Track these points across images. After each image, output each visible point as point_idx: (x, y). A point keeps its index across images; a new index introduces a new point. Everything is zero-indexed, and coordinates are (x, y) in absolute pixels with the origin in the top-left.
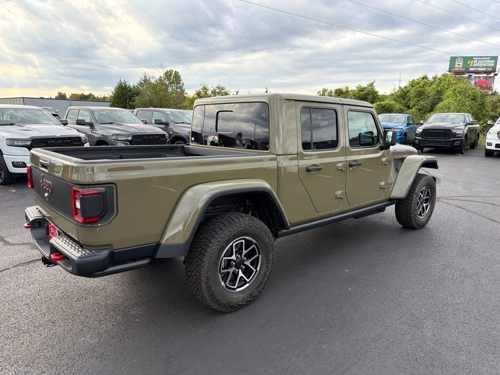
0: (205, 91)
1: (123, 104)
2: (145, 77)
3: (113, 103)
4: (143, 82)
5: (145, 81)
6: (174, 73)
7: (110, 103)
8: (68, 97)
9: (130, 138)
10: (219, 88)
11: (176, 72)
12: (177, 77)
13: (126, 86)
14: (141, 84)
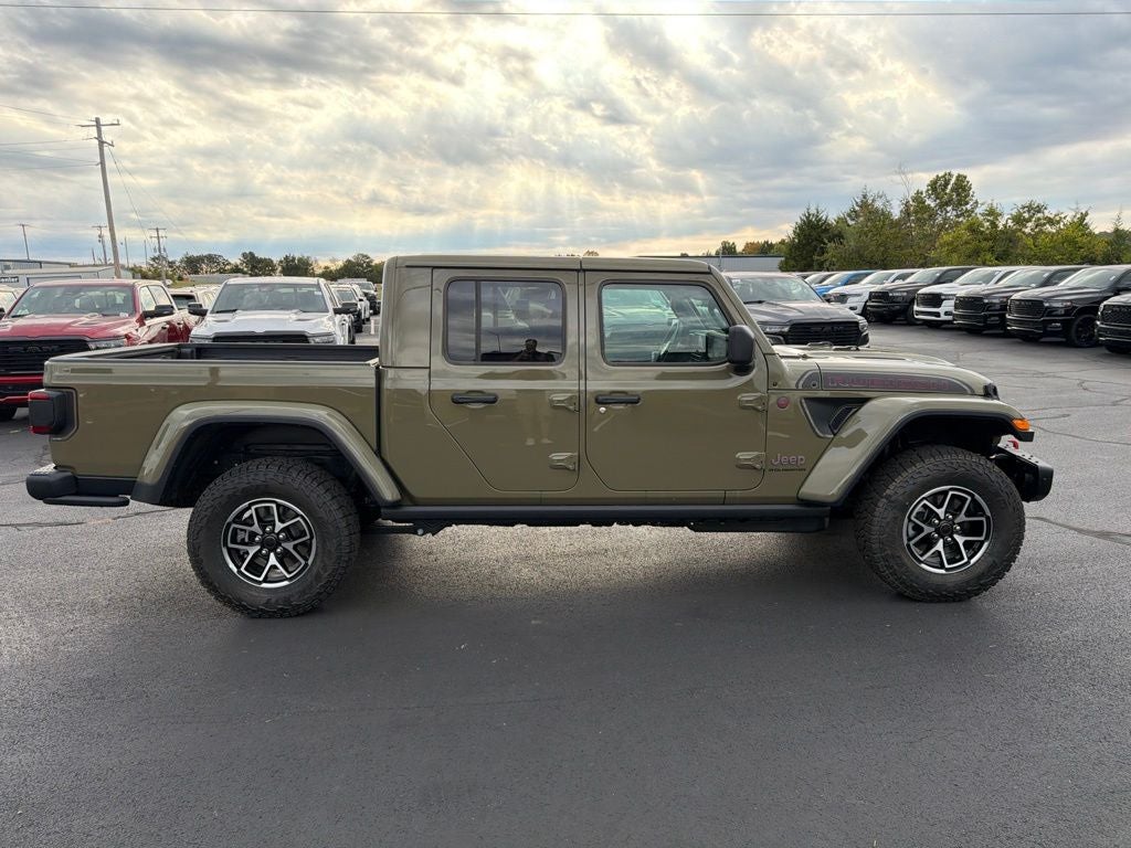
0: (991, 218)
1: (805, 259)
2: (865, 197)
3: (787, 258)
4: (857, 208)
5: (864, 205)
6: (953, 180)
7: (780, 259)
8: (739, 249)
9: (786, 329)
10: (1029, 208)
11: (959, 176)
12: (962, 187)
13: (820, 220)
14: (854, 214)
